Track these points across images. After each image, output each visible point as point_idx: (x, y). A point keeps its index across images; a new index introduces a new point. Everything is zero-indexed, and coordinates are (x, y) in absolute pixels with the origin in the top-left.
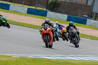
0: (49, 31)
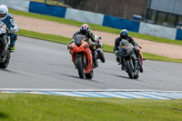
0: (85, 47)
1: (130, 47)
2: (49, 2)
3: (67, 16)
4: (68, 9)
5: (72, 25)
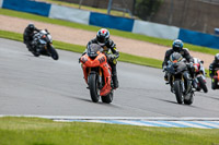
2: (114, 13)
3: (135, 30)
4: (136, 21)
5: (140, 40)
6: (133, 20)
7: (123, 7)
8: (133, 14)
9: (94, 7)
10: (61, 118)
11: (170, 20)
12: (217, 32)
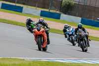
1: (83, 33)
2: (51, 11)
6: (60, 14)
7: (56, 8)
8: (60, 11)
9: (42, 8)
10: (28, 59)
11: (77, 14)
12: (98, 20)
